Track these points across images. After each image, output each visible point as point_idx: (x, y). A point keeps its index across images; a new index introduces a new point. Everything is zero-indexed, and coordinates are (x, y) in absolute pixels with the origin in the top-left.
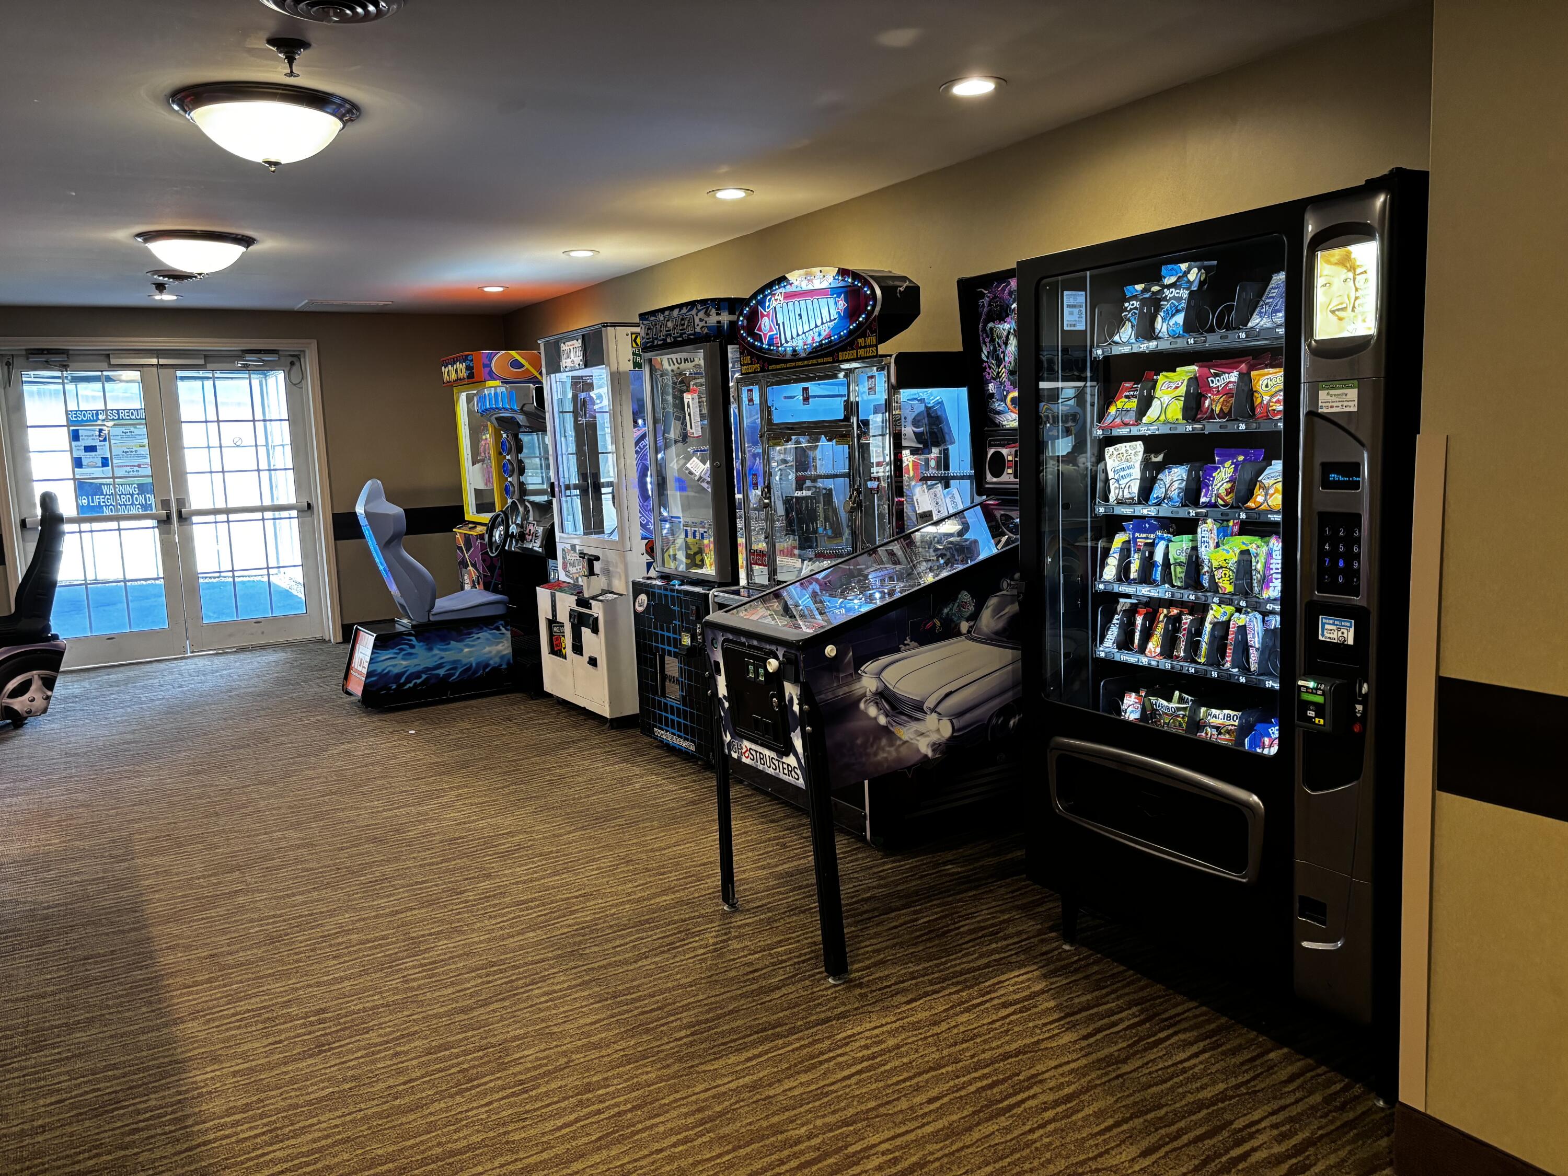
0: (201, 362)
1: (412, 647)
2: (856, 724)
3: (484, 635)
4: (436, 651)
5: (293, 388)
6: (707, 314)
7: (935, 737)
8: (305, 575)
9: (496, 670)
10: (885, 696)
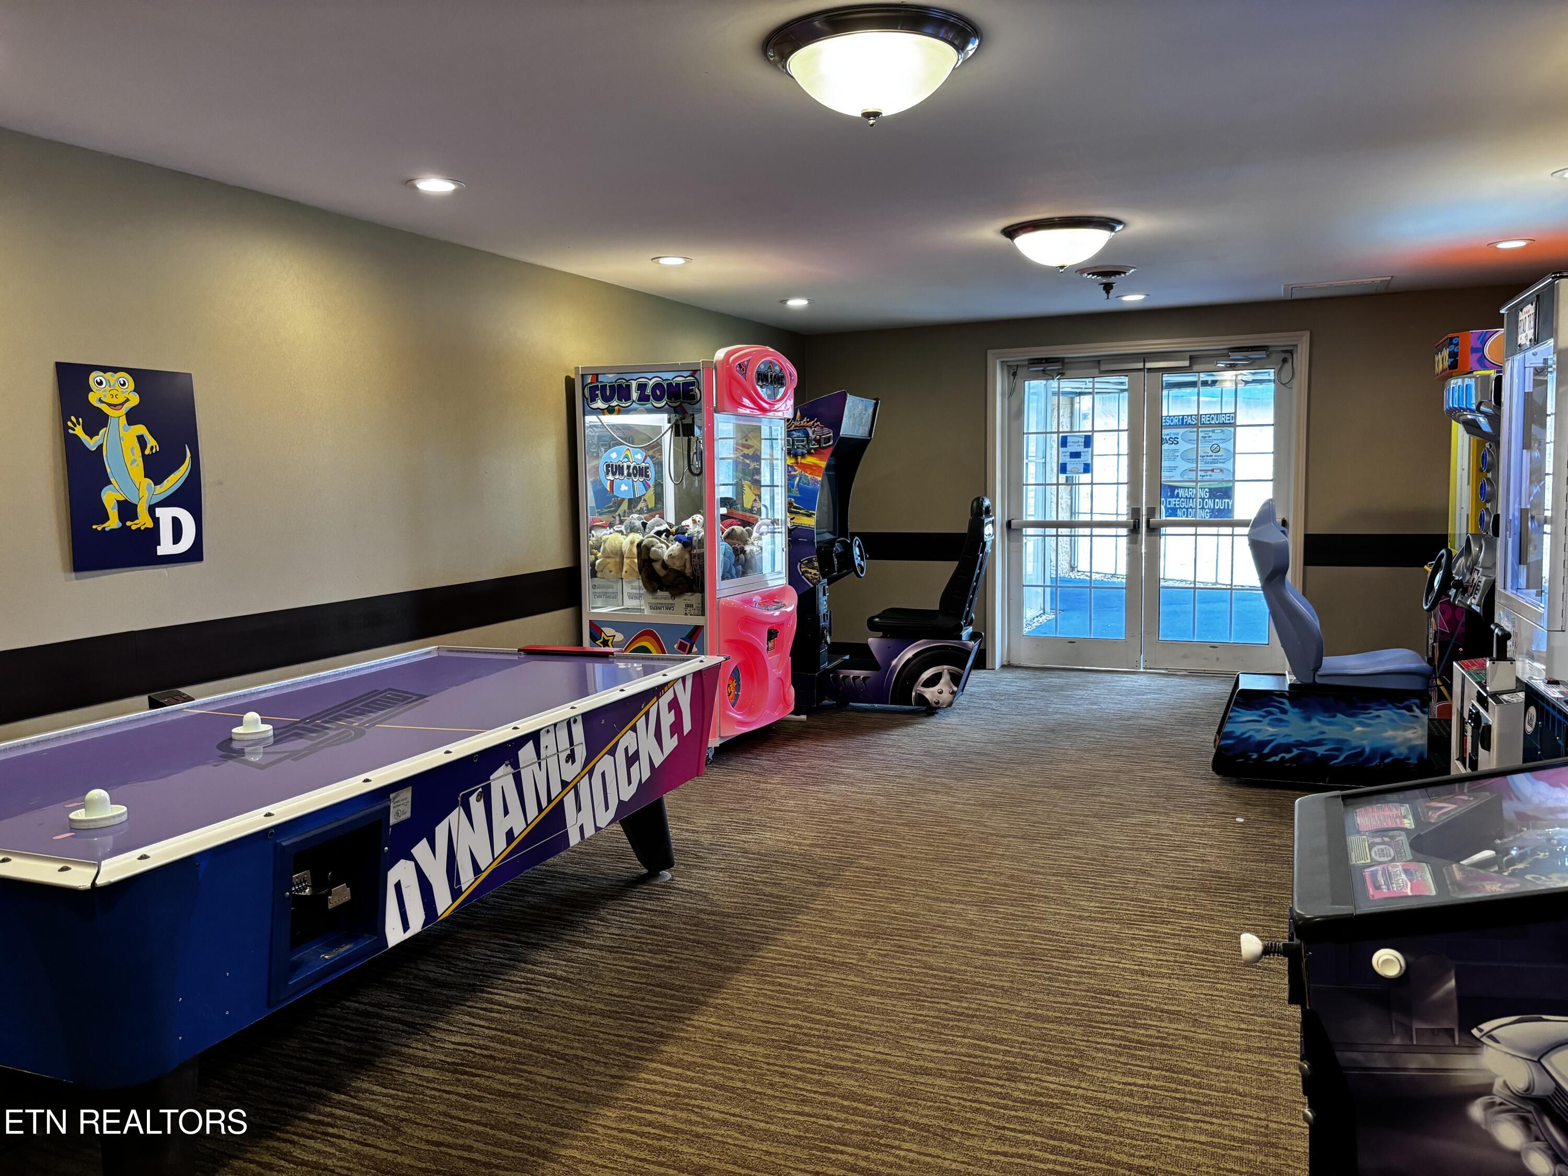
0: (1187, 363)
1: (1284, 712)
3: (1387, 714)
4: (1315, 723)
5: (1283, 386)
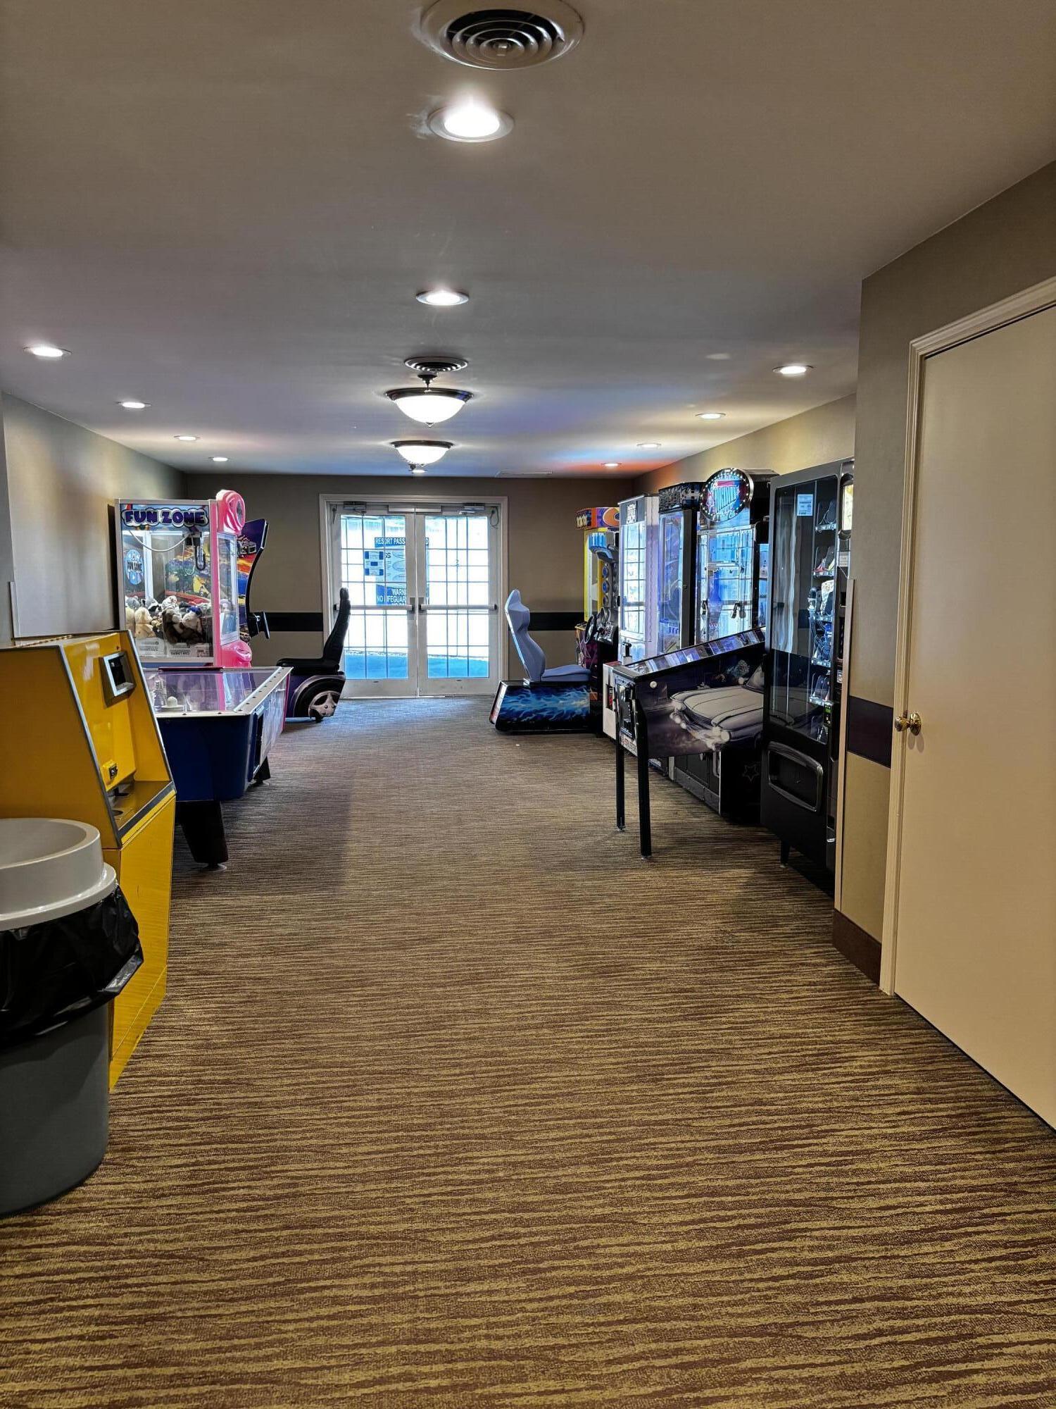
0: (439, 510)
1: (529, 696)
2: (666, 726)
3: (573, 693)
4: (542, 700)
5: (493, 527)
6: (687, 492)
7: (718, 740)
8: (490, 651)
9: (579, 717)
10: (686, 713)
